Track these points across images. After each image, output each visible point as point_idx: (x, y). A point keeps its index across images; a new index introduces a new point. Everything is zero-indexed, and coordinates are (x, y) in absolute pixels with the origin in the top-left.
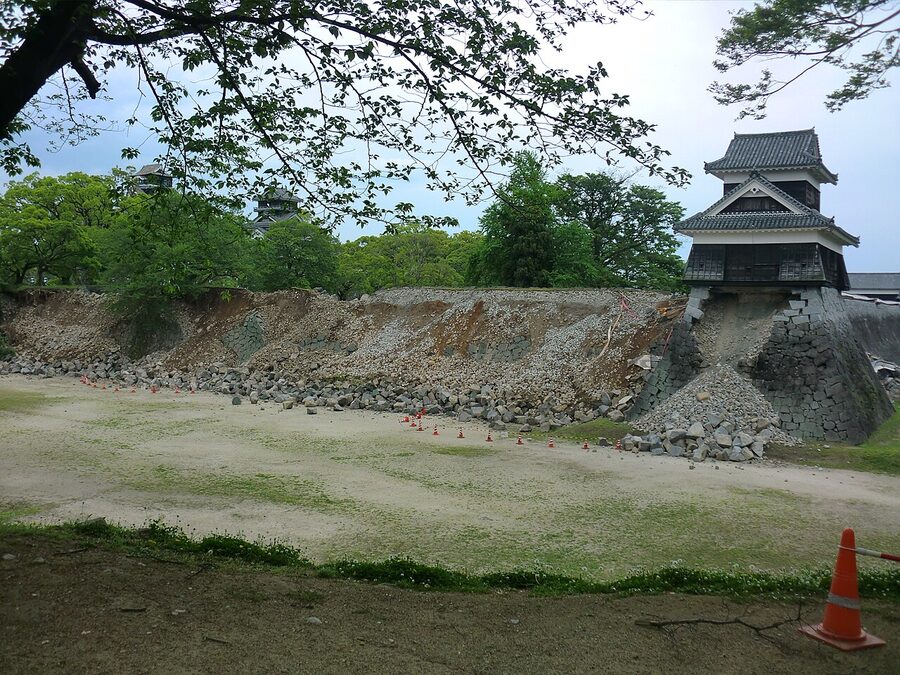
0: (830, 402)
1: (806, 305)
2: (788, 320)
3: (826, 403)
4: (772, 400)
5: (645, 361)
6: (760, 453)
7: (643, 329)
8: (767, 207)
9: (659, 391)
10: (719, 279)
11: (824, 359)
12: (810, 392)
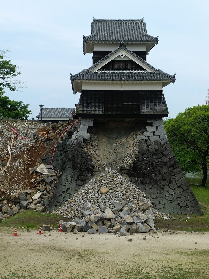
0: (180, 189)
1: (157, 129)
2: (147, 139)
3: (179, 190)
4: (144, 190)
5: (42, 168)
6: (153, 226)
7: (33, 146)
8: (129, 67)
9: (68, 189)
10: (101, 113)
11: (172, 163)
12: (167, 184)
